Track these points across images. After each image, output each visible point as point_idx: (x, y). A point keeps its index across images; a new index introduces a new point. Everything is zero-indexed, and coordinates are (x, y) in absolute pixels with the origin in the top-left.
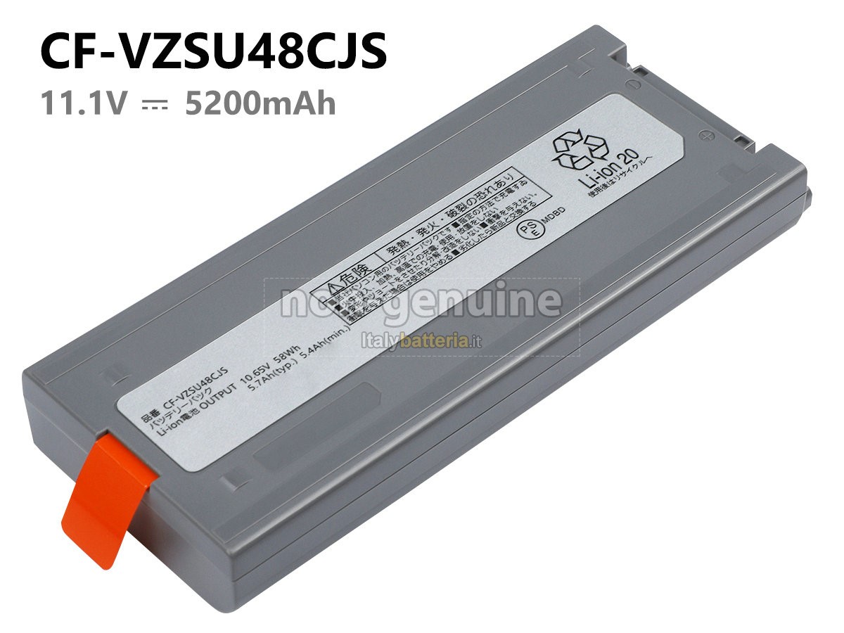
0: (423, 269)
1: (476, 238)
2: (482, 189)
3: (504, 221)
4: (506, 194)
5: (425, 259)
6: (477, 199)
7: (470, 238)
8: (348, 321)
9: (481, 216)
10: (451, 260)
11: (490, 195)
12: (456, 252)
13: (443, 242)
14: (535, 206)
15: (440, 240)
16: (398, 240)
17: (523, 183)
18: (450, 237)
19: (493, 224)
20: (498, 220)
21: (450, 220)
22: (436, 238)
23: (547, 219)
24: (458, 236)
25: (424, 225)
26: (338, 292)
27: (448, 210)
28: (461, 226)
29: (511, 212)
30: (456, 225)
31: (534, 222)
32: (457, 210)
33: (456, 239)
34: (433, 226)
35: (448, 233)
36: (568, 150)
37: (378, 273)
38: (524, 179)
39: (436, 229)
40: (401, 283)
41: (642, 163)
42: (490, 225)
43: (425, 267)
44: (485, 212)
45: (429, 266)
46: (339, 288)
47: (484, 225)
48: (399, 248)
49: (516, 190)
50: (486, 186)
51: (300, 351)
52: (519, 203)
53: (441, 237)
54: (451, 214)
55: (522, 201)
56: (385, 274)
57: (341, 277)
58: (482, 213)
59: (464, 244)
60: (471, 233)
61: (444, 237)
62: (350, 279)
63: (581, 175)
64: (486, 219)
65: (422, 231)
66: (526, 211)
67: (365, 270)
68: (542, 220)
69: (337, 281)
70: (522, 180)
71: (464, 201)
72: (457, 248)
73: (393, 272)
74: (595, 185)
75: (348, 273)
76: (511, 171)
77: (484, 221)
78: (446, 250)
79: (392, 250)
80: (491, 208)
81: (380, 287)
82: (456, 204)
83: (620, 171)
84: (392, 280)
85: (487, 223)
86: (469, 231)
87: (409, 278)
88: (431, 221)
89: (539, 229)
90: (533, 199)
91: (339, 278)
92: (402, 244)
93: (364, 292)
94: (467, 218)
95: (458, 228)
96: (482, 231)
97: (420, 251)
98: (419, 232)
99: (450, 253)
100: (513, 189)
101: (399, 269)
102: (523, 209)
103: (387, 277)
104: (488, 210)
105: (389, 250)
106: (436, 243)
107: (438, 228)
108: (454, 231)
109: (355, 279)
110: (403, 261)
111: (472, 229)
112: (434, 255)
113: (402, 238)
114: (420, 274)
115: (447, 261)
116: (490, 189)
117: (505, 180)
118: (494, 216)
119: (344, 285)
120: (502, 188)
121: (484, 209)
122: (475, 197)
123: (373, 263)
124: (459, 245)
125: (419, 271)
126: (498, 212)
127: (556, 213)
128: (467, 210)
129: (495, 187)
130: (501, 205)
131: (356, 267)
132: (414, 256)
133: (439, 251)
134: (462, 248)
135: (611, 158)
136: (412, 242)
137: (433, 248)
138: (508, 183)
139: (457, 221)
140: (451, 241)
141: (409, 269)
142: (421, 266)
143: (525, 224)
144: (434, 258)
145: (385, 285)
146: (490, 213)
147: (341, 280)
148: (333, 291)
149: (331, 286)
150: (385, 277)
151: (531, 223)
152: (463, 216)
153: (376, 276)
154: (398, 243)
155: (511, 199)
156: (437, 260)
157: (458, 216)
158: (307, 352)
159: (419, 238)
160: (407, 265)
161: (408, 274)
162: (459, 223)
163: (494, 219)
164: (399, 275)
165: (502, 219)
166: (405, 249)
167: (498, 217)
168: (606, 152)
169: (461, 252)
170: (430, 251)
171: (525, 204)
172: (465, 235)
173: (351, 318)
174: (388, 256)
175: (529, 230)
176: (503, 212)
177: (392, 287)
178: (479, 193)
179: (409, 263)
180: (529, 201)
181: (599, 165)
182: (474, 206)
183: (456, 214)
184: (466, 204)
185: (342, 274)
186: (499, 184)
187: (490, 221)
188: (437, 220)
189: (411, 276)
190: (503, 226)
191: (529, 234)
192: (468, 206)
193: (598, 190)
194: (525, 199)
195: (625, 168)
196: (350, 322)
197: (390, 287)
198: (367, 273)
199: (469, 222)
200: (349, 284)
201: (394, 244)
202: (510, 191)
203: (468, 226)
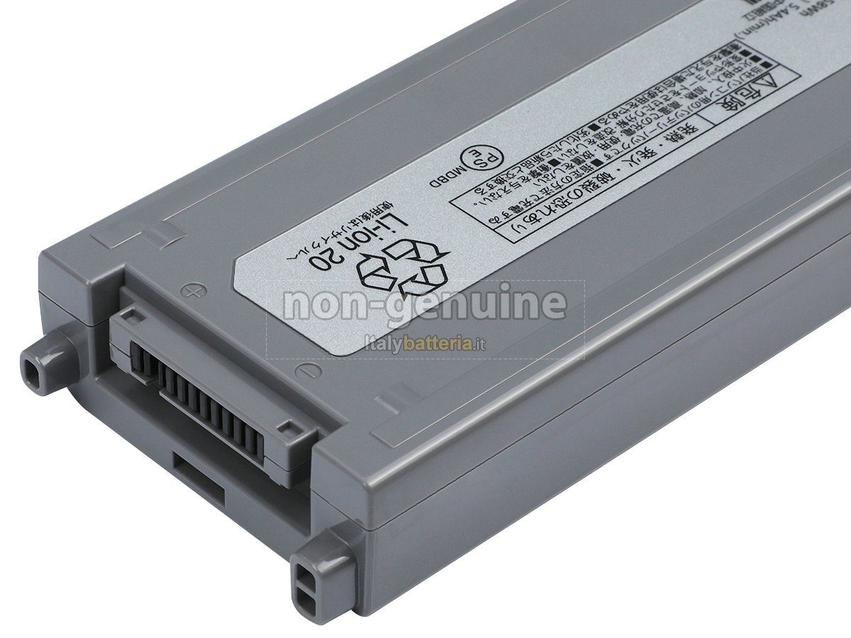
0: (642, 106)
1: (565, 147)
2: (560, 211)
3: (523, 169)
4: (521, 206)
5: (639, 119)
6: (566, 198)
7: (573, 146)
8: (740, 44)
9: (559, 175)
10: (600, 119)
11: (547, 203)
12: (594, 127)
13: (616, 141)
14: (477, 189)
15: (619, 144)
16: (681, 142)
17: (496, 220)
18: (605, 147)
19: (540, 165)
20: (533, 169)
21: (607, 170)
22: (626, 146)
23: (458, 171)
24: (591, 148)
25: (645, 162)
26: (761, 77)
27: (611, 183)
28: (588, 162)
29: (513, 181)
30: (597, 162)
31: (478, 167)
32: (597, 183)
33: (595, 145)
34: (632, 161)
35: (608, 152)
36: (422, 269)
37: (706, 100)
38: (493, 226)
39: (628, 157)
40: (670, 89)
41: (306, 251)
42: (545, 163)
43: (639, 109)
44: (554, 181)
45: (632, 111)
46: (760, 81)
47: (554, 163)
48: (679, 132)
49: (507, 211)
50: (553, 216)
51: (800, 10)
52: (501, 193)
53: (618, 146)
54: (605, 178)
55: (496, 196)
56: (696, 100)
57: (759, 95)
58: (558, 179)
59: (582, 139)
60: (573, 152)
61: (614, 147)
62: (746, 92)
63: (403, 232)
64: (551, 171)
65: (647, 154)
66: (490, 182)
67: (725, 103)
68: (466, 170)
69: (765, 90)
70: (497, 225)
71: (587, 195)
72: (593, 133)
73: (685, 103)
74: (381, 218)
75: (750, 101)
76: (515, 237)
77: (553, 168)
78: (609, 130)
79: (690, 130)
80: (543, 185)
81: (699, 84)
82: (599, 191)
83: (342, 239)
84: (684, 92)
85: (550, 166)
86: (576, 155)
87: (660, 95)
88: (636, 168)
89: (469, 159)
90: (480, 198)
91: (763, 94)
92: (675, 138)
93: (722, 78)
94: (581, 171)
95: (593, 159)
96: (556, 156)
97: (648, 129)
98: (652, 152)
99: (603, 127)
100: (510, 212)
101: (676, 105)
102: (495, 184)
103: (691, 96)
104: (549, 183)
105: (694, 130)
106: (625, 139)
107: (623, 158)
108: (600, 154)
109: (739, 93)
110: (672, 116)
111: (572, 157)
112: (627, 124)
113: (676, 145)
114: (643, 101)
115: (606, 117)
116: (547, 212)
117: (525, 224)
118: (540, 174)
119: (754, 86)
120: (528, 214)
121: (555, 185)
122: (570, 200)
123: (716, 113)
124: (590, 137)
125: (646, 104)
126: (534, 180)
127: (443, 180)
128: (581, 183)
129: (539, 215)
130: (529, 190)
131: (740, 108)
132: (655, 122)
133: (619, 129)
134: (585, 134)
135: (354, 257)
136: (661, 139)
137: (629, 132)
138: (519, 220)
139: (595, 168)
140: (602, 142)
141: (661, 106)
142: (644, 111)
143: (491, 165)
144: (627, 121)
145: (695, 86)
146: (545, 179)
147: (758, 92)
148: (767, 78)
149: (773, 84)
150: (696, 96)
151: (483, 167)
152: (586, 174)
153: (709, 97)
154: (682, 138)
155: (515, 198)
156: (622, 117)
157: (595, 175)
158: (789, 9)
159: (651, 146)
160: (664, 110)
161: (661, 100)
162: (592, 166)
163: (538, 171)
164: (676, 99)
165: (526, 172)
166: (671, 131)
167: (533, 174)
168: (361, 266)
169: (586, 129)
170: (633, 129)
171: (492, 191)
172: (582, 150)
173: (736, 47)
174: (694, 121)
175: (484, 157)
176: (526, 180)
177: (683, 83)
178: (563, 205)
179: (662, 114)
180: (485, 196)
181: (374, 247)
182: (572, 189)
183: (597, 178)
184: (584, 191)
185: (758, 98)
186: (534, 219)
187: (545, 168)
188: (626, 169)
189: (657, 98)
190: (525, 162)
191: (485, 153)
192: (580, 188)
193: (377, 212)
194: (491, 198)
195: (332, 243)
196: (736, 43)
197: (685, 84)
198: (722, 101)
199: (577, 167)
200: (747, 87)
201: (688, 137)
202: (515, 209)
203: (578, 161)
